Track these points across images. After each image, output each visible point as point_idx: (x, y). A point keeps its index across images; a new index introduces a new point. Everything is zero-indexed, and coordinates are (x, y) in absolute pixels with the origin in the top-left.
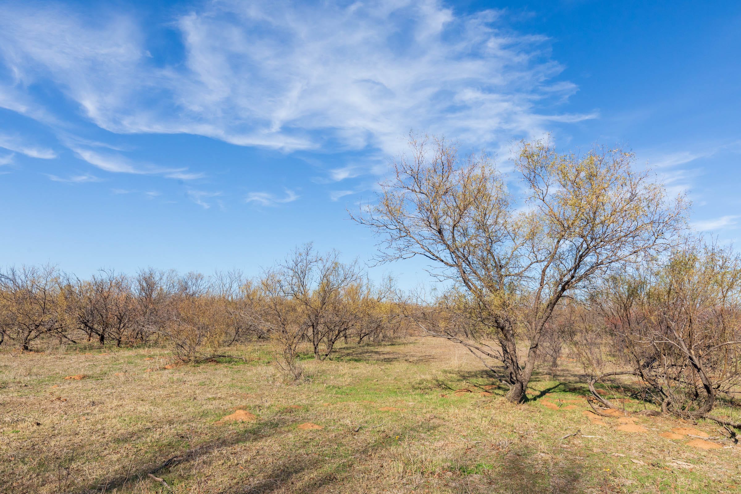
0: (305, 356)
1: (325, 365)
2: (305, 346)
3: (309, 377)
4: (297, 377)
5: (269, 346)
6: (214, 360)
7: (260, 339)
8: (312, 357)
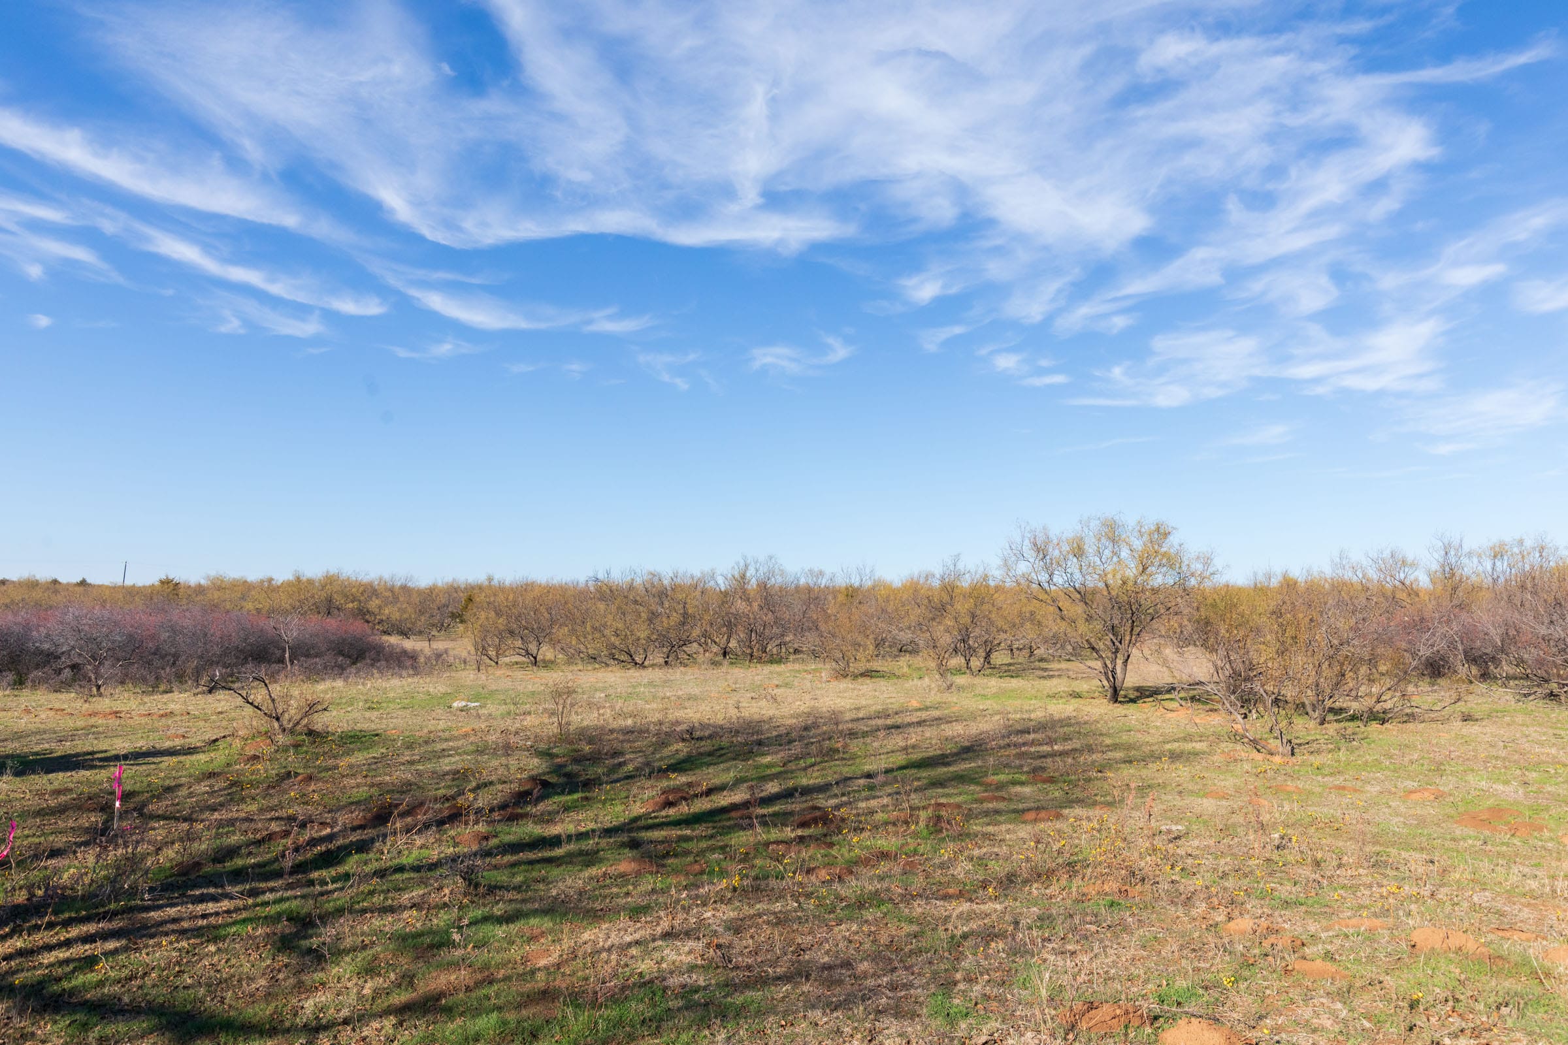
0: (959, 671)
1: (979, 681)
2: (957, 661)
3: (960, 688)
4: (949, 687)
5: (917, 661)
6: (868, 674)
7: (903, 654)
8: (964, 673)
